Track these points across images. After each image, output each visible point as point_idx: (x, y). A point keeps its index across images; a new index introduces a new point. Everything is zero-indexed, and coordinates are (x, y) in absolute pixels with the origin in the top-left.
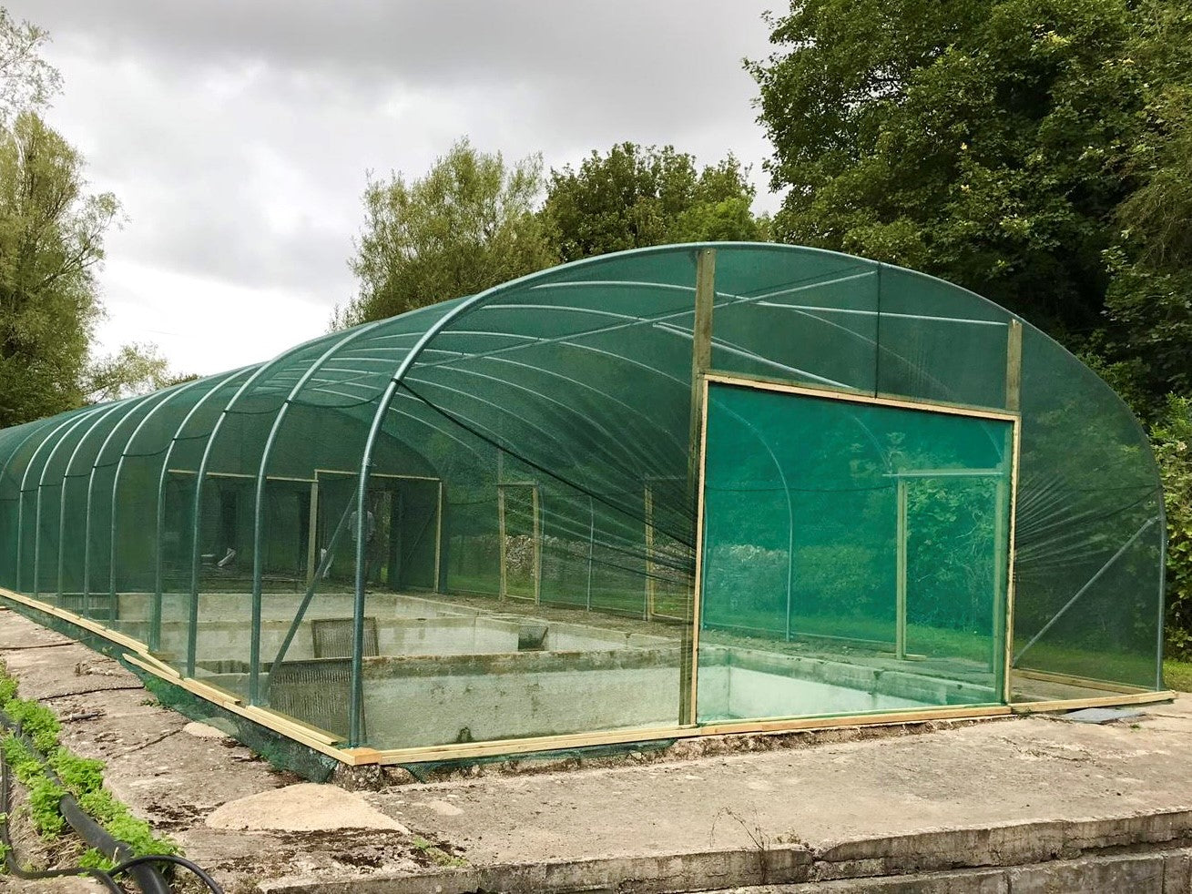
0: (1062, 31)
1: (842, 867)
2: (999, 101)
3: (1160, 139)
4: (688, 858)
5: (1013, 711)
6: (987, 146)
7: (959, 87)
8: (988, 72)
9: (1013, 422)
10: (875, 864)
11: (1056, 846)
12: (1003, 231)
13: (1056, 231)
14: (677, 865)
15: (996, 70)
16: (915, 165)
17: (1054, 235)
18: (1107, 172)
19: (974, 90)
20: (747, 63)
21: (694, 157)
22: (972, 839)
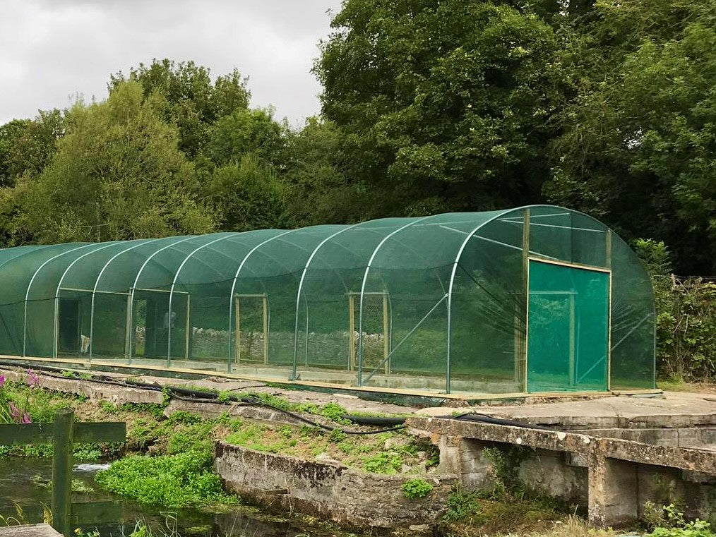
0: (524, 45)
1: (636, 424)
2: (487, 81)
3: (578, 107)
4: (602, 418)
5: (613, 394)
6: (478, 104)
7: (464, 71)
8: (481, 63)
9: (609, 273)
10: (643, 424)
11: (688, 423)
12: (492, 154)
13: (519, 154)
14: (600, 420)
15: (485, 62)
16: (437, 112)
17: (517, 156)
18: (549, 124)
19: (474, 74)
20: (321, 42)
21: (209, 69)
22: (667, 418)
